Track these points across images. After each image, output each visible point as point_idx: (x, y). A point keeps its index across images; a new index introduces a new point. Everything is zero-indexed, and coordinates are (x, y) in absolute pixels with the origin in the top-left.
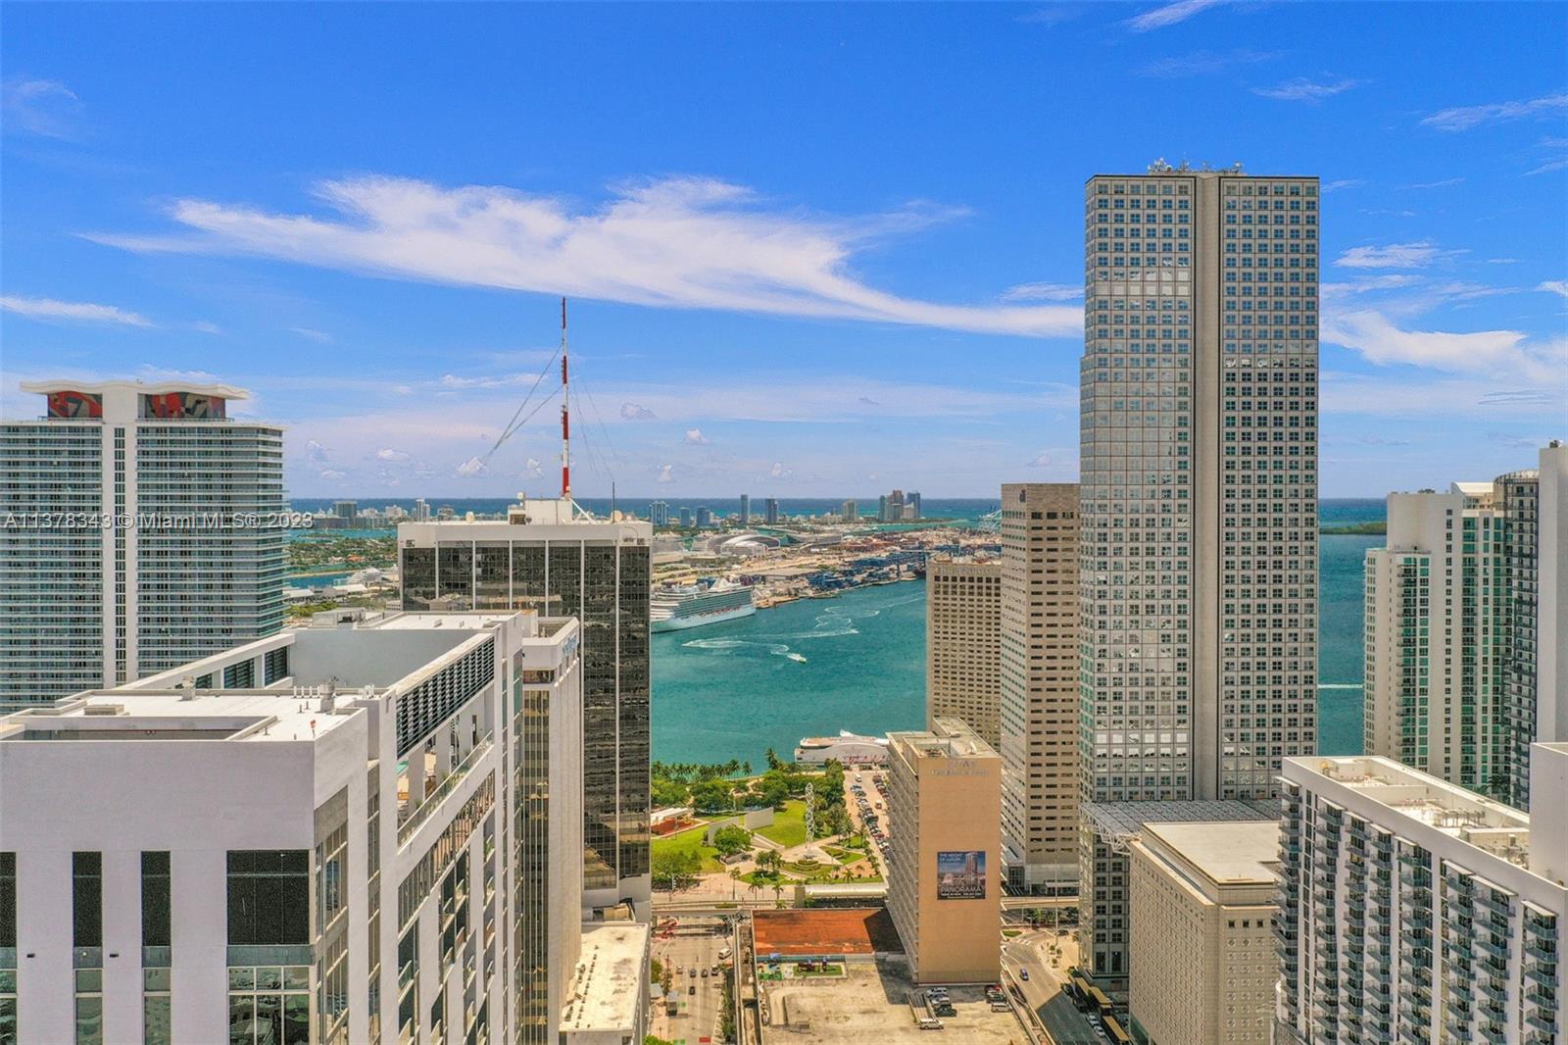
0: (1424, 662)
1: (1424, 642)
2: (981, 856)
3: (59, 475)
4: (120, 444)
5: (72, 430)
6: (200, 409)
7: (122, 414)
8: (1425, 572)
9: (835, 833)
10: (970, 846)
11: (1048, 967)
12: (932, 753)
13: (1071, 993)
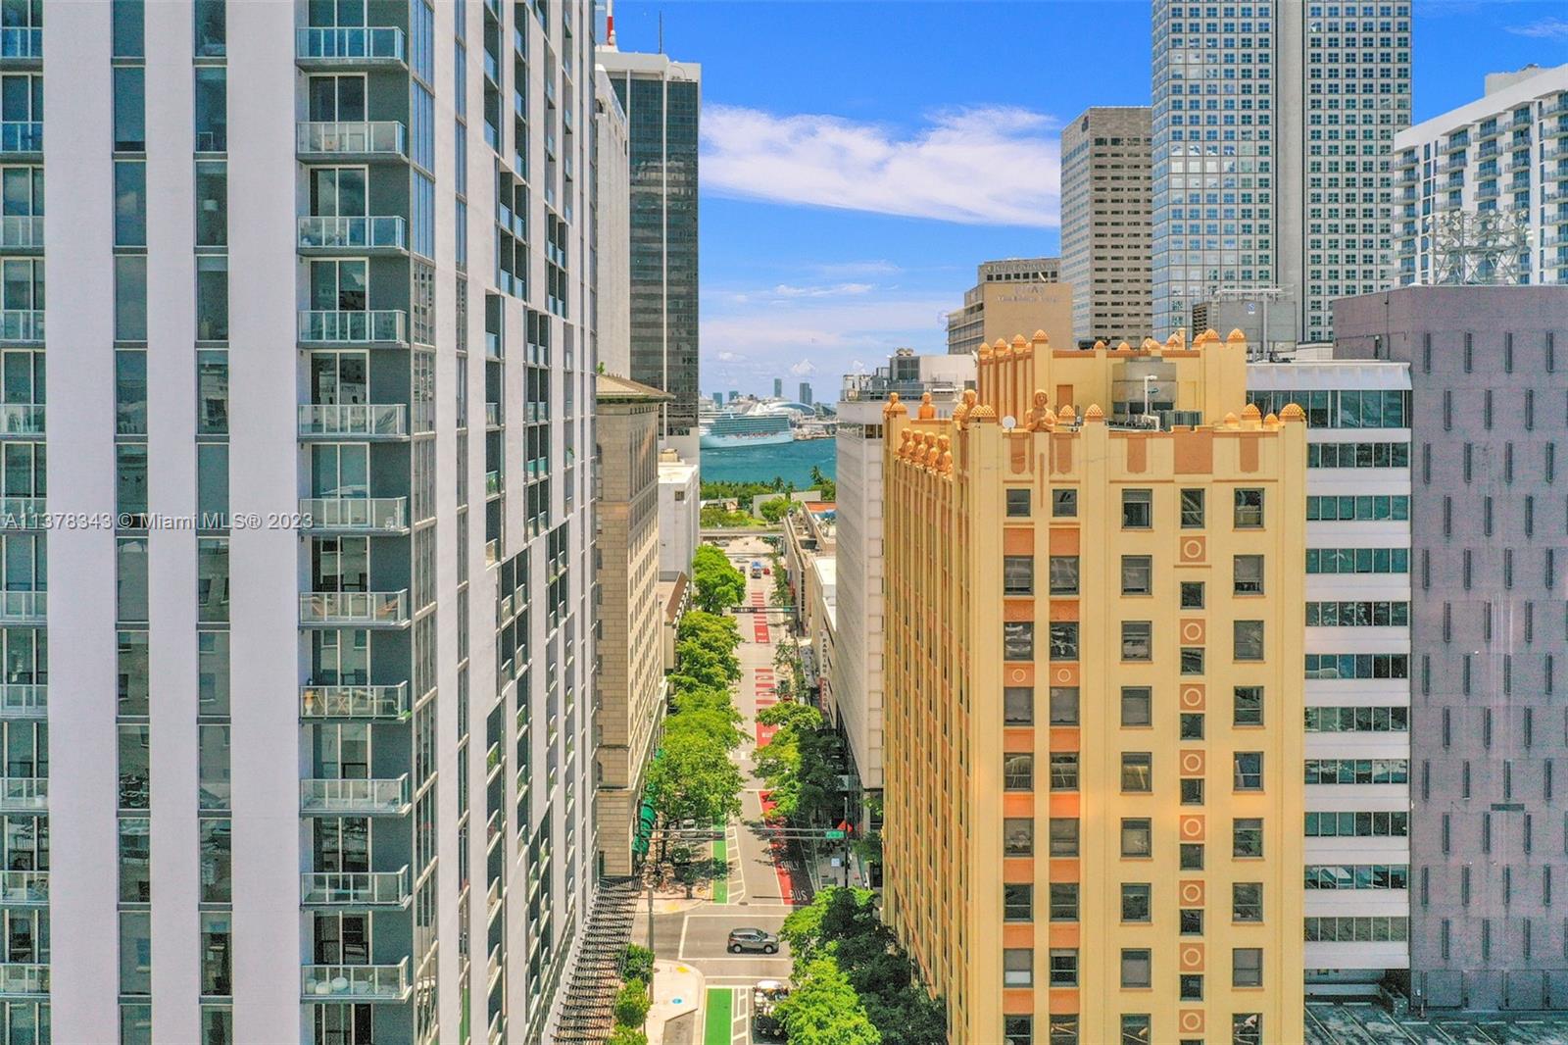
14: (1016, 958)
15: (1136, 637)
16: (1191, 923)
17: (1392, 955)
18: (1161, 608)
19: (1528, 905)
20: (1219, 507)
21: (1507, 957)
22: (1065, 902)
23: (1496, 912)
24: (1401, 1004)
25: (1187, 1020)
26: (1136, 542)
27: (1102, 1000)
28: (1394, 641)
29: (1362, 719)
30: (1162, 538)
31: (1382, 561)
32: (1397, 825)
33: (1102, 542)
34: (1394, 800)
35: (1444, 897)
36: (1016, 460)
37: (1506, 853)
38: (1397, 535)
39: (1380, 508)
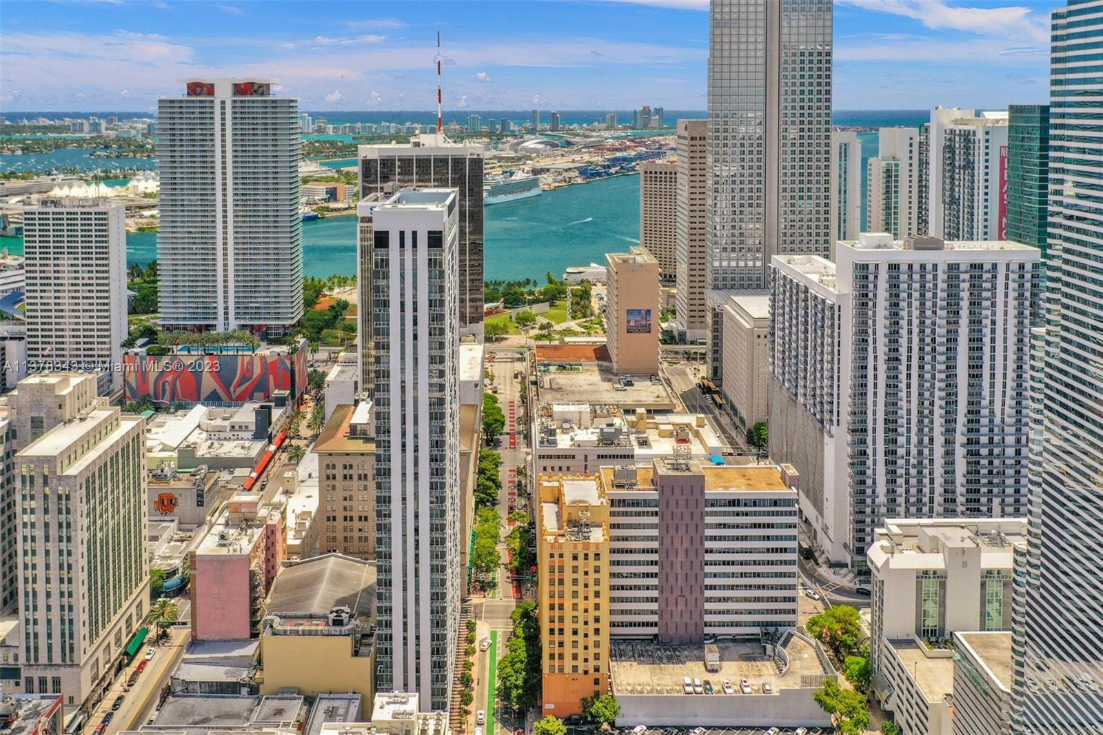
0: (896, 219)
1: (896, 208)
2: (648, 312)
3: (194, 124)
4: (223, 108)
5: (201, 102)
6: (260, 90)
7: (224, 93)
8: (897, 171)
9: (584, 317)
10: (645, 307)
11: (691, 377)
12: (625, 261)
13: (700, 387)
14: (552, 642)
15: (575, 582)
16: (586, 635)
17: (655, 630)
18: (580, 576)
19: (686, 618)
20: (591, 556)
21: (681, 631)
22: (561, 631)
23: (679, 620)
24: (655, 642)
25: (585, 654)
26: (575, 563)
27: (568, 650)
28: (655, 557)
29: (647, 575)
30: (580, 562)
31: (652, 539)
32: (656, 600)
33: (568, 563)
34: (655, 594)
35: (667, 617)
36: (552, 547)
37: (681, 607)
38: (655, 532)
39: (652, 526)
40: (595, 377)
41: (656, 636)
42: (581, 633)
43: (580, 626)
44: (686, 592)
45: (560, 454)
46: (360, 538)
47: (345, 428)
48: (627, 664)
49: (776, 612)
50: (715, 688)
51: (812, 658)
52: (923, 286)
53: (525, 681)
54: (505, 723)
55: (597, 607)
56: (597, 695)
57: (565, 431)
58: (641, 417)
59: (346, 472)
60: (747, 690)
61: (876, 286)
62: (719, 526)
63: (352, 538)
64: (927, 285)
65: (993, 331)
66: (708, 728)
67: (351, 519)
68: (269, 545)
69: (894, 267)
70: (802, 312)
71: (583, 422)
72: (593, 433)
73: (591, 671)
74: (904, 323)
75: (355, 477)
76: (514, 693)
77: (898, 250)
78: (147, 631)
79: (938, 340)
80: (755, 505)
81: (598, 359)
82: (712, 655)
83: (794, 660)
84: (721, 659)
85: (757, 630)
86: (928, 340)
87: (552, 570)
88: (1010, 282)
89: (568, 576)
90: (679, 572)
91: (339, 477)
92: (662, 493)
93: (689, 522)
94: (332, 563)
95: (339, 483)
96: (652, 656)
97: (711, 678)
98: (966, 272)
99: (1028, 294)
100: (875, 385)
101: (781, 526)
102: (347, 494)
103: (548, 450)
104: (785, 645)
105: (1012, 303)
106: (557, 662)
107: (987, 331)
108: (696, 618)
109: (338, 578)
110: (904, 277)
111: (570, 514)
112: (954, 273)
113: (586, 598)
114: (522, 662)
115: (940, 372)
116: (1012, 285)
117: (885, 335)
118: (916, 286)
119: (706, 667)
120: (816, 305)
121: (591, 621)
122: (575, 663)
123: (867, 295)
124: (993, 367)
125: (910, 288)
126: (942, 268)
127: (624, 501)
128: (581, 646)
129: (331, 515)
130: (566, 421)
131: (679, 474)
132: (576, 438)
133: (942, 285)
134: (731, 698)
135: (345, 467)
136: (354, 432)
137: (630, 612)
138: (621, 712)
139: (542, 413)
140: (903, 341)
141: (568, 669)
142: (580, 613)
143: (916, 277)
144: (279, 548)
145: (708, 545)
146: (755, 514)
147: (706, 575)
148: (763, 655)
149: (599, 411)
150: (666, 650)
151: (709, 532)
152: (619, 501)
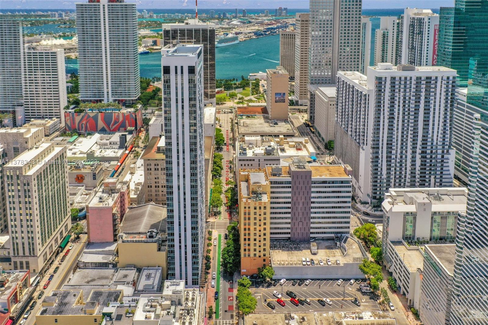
9: (257, 94)
12: (275, 73)
14: (245, 244)
15: (255, 219)
16: (260, 241)
17: (289, 236)
18: (257, 216)
19: (303, 231)
20: (262, 208)
21: (300, 236)
22: (249, 239)
23: (299, 232)
24: (289, 241)
25: (259, 249)
26: (255, 211)
27: (252, 247)
28: (289, 205)
29: (286, 213)
30: (258, 210)
31: (288, 198)
32: (290, 223)
33: (252, 211)
34: (289, 221)
35: (294, 230)
36: (245, 204)
37: (300, 226)
38: (290, 195)
39: (288, 192)
40: (262, 120)
41: (289, 238)
42: (258, 240)
43: (257, 237)
44: (303, 220)
45: (248, 159)
46: (162, 195)
47: (155, 148)
48: (277, 251)
49: (341, 228)
50: (316, 262)
51: (357, 248)
52: (405, 87)
53: (233, 260)
54: (225, 278)
55: (265, 229)
56: (264, 265)
57: (250, 149)
58: (281, 139)
59: (156, 167)
60: (329, 263)
61: (385, 87)
62: (318, 192)
63: (159, 195)
64: (407, 86)
65: (435, 106)
66: (312, 280)
67: (158, 187)
68: (122, 200)
69: (393, 78)
70: (351, 96)
71: (258, 144)
72: (262, 149)
73: (262, 256)
74: (397, 102)
75: (160, 169)
76: (228, 266)
77: (395, 71)
78: (70, 236)
79: (411, 109)
80: (333, 182)
81: (263, 113)
82: (314, 248)
83: (349, 249)
84: (318, 249)
85: (333, 235)
86: (406, 109)
87: (245, 214)
88: (443, 85)
89: (252, 216)
90: (300, 211)
91: (153, 169)
92: (293, 179)
93: (305, 191)
94: (150, 207)
95: (153, 172)
96: (288, 247)
97: (313, 257)
98: (424, 80)
99: (450, 90)
100: (383, 129)
101: (344, 192)
102: (156, 176)
103: (243, 157)
104: (345, 242)
105: (443, 94)
106: (247, 252)
107: (432, 106)
108: (307, 231)
109: (152, 214)
110: (397, 83)
111: (253, 188)
112: (419, 81)
113: (260, 226)
114: (232, 252)
115: (411, 123)
116: (444, 86)
117: (388, 108)
118: (402, 86)
119: (311, 252)
120: (358, 94)
121: (262, 235)
122: (255, 253)
123: (381, 91)
124: (434, 121)
125: (400, 87)
126: (414, 78)
127: (276, 182)
128: (258, 245)
129: (150, 185)
130: (250, 144)
131: (300, 170)
132: (255, 152)
133: (413, 86)
134: (323, 267)
135: (155, 165)
136: (159, 150)
137: (279, 228)
138: (275, 274)
139: (240, 140)
140: (396, 110)
141: (252, 255)
142: (257, 232)
143: (403, 82)
144: (126, 201)
145: (312, 200)
146: (333, 187)
147: (311, 213)
148: (335, 247)
149: (264, 140)
150: (294, 244)
151: (313, 195)
152: (274, 182)
